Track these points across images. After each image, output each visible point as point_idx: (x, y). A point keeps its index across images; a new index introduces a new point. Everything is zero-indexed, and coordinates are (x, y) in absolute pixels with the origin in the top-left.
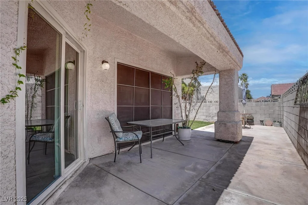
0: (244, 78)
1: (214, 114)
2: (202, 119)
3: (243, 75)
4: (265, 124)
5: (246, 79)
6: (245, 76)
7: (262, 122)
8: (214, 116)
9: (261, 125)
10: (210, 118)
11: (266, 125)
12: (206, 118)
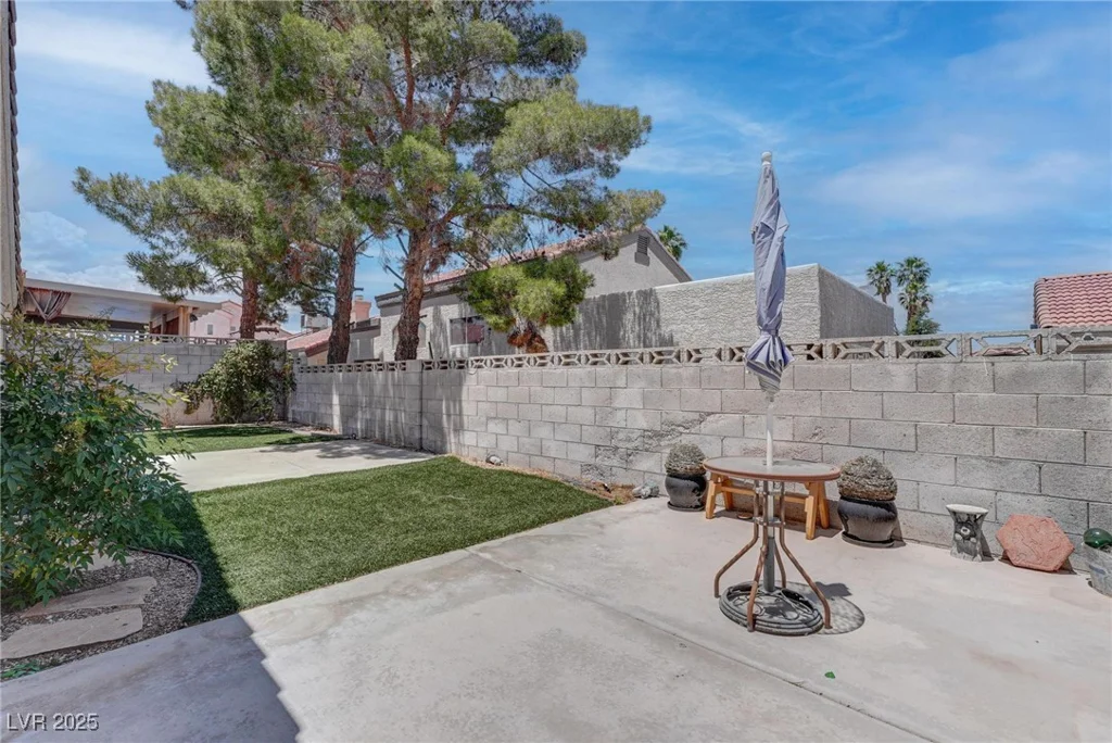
0: (911, 277)
1: (635, 436)
2: (573, 462)
3: (910, 262)
4: (994, 547)
5: (921, 280)
6: (917, 266)
7: (969, 533)
8: (636, 449)
9: (962, 549)
10: (615, 462)
11: (1006, 559)
12: (592, 461)
